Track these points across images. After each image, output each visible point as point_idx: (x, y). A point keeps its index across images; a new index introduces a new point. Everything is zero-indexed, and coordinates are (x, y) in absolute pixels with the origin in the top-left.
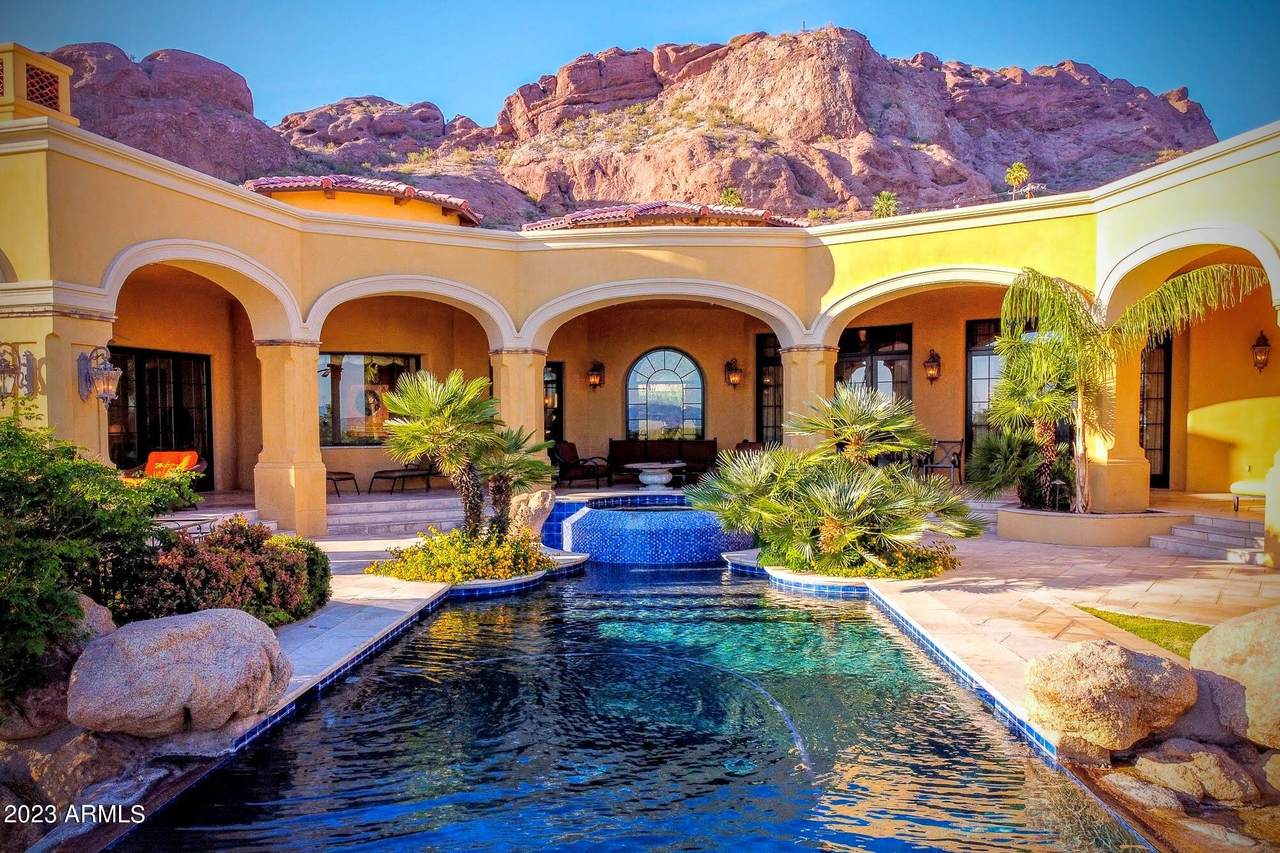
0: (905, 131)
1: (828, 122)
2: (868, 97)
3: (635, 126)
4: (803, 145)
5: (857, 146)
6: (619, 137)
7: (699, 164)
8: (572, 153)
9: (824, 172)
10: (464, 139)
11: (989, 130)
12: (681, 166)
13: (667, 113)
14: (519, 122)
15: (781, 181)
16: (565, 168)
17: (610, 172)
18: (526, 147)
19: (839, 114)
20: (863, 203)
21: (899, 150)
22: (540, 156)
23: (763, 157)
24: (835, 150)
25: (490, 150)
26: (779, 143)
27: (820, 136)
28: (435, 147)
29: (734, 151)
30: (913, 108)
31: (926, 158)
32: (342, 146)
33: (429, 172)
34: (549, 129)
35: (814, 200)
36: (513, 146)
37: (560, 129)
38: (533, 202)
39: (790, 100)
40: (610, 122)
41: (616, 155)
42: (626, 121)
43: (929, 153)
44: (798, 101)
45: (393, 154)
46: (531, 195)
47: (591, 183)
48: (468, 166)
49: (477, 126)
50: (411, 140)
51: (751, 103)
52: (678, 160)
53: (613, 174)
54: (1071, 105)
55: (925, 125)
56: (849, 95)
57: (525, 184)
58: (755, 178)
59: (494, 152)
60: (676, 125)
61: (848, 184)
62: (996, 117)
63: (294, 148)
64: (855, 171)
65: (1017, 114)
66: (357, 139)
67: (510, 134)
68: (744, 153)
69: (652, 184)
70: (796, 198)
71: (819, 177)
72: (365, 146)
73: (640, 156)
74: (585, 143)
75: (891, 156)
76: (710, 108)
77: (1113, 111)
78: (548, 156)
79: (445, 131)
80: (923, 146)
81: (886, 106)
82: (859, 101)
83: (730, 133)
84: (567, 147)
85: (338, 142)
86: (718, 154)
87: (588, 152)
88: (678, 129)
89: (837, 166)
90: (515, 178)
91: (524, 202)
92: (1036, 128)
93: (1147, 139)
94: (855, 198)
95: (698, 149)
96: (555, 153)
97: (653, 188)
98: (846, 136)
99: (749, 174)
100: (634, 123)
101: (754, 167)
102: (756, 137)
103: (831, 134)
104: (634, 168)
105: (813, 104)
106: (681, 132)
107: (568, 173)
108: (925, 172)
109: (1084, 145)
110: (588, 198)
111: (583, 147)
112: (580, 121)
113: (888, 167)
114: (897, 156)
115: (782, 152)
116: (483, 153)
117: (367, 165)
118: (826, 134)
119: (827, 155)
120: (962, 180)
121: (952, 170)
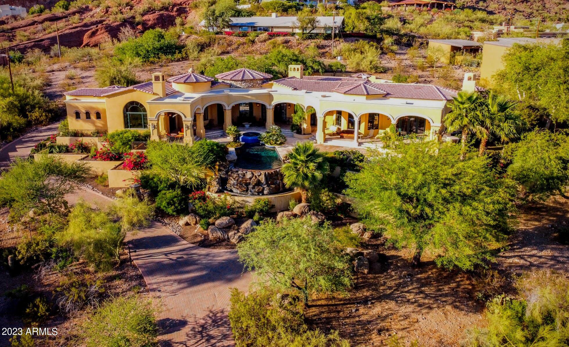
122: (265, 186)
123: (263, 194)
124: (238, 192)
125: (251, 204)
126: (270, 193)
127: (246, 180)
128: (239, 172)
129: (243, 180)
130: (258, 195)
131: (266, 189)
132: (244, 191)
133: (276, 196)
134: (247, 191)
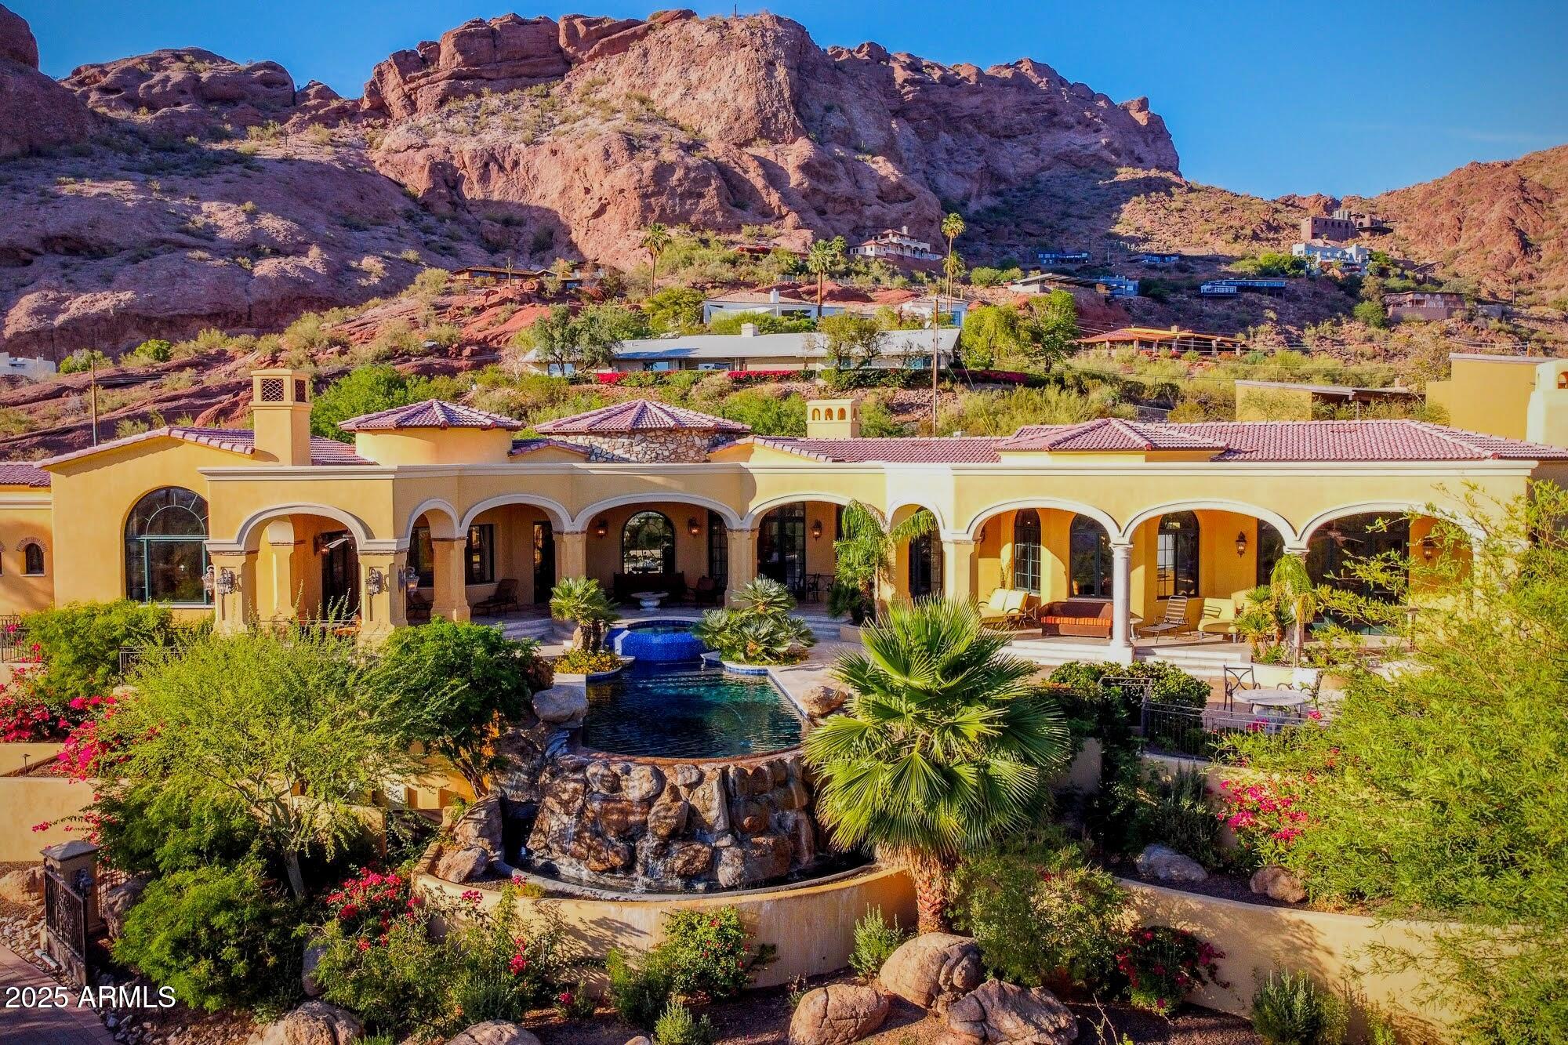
0: (848, 139)
1: (763, 123)
2: (808, 97)
3: (538, 111)
4: (735, 150)
5: (795, 154)
6: (519, 124)
7: (616, 165)
8: (462, 140)
9: (759, 183)
10: (321, 112)
11: (942, 134)
12: (594, 166)
13: (576, 98)
14: (393, 95)
15: (711, 191)
16: (452, 158)
17: (508, 165)
18: (402, 129)
19: (775, 115)
20: (803, 219)
21: (841, 160)
22: (420, 141)
23: (690, 161)
24: (771, 157)
25: (356, 128)
26: (708, 145)
27: (754, 139)
28: (283, 121)
29: (657, 152)
30: (856, 112)
31: (872, 171)
32: (159, 113)
33: (279, 154)
34: (431, 108)
35: (748, 214)
36: (384, 126)
37: (445, 109)
38: (413, 198)
39: (720, 95)
40: (507, 104)
41: (516, 146)
42: (527, 105)
43: (874, 166)
44: (730, 97)
45: (228, 127)
46: (410, 189)
47: (484, 178)
48: (329, 149)
49: (337, 97)
50: (251, 110)
51: (677, 95)
52: (591, 158)
53: (513, 169)
54: (1028, 111)
55: (869, 133)
56: (787, 95)
57: (402, 175)
58: (680, 185)
59: (361, 132)
60: (588, 114)
61: (786, 198)
62: (949, 120)
63: (94, 114)
64: (793, 183)
65: (973, 118)
66: (179, 104)
67: (381, 109)
68: (669, 155)
69: (559, 184)
70: (728, 211)
71: (753, 187)
72: (189, 113)
73: (545, 150)
74: (477, 128)
75: (834, 167)
76: (628, 97)
77: (1072, 120)
78: (431, 142)
79: (295, 100)
80: (868, 157)
81: (828, 109)
82: (797, 101)
83: (653, 129)
84: (453, 132)
85: (152, 107)
86: (639, 155)
87: (480, 141)
88: (589, 120)
89: (774, 175)
90: (389, 166)
91: (401, 197)
92: (992, 135)
93: (1106, 154)
94: (794, 214)
95: (615, 148)
96: (440, 139)
97: (561, 188)
98: (784, 141)
99: (674, 180)
100: (536, 107)
101: (679, 173)
102: (682, 137)
103: (767, 138)
104: (537, 162)
105: (747, 102)
106: (594, 123)
107: (456, 163)
108: (869, 186)
109: (1041, 156)
110: (482, 197)
111: (474, 134)
112: (470, 101)
113: (831, 180)
114: (840, 169)
115: (712, 156)
116: (346, 131)
117: (193, 139)
118: (762, 137)
119: (763, 163)
120: (910, 197)
121: (899, 187)
122: (725, 842)
123: (713, 888)
124: (585, 874)
125: (646, 943)
126: (750, 882)
127: (624, 812)
128: (591, 770)
129: (606, 812)
130: (689, 888)
131: (726, 855)
132: (613, 870)
133: (784, 893)
134: (629, 868)
